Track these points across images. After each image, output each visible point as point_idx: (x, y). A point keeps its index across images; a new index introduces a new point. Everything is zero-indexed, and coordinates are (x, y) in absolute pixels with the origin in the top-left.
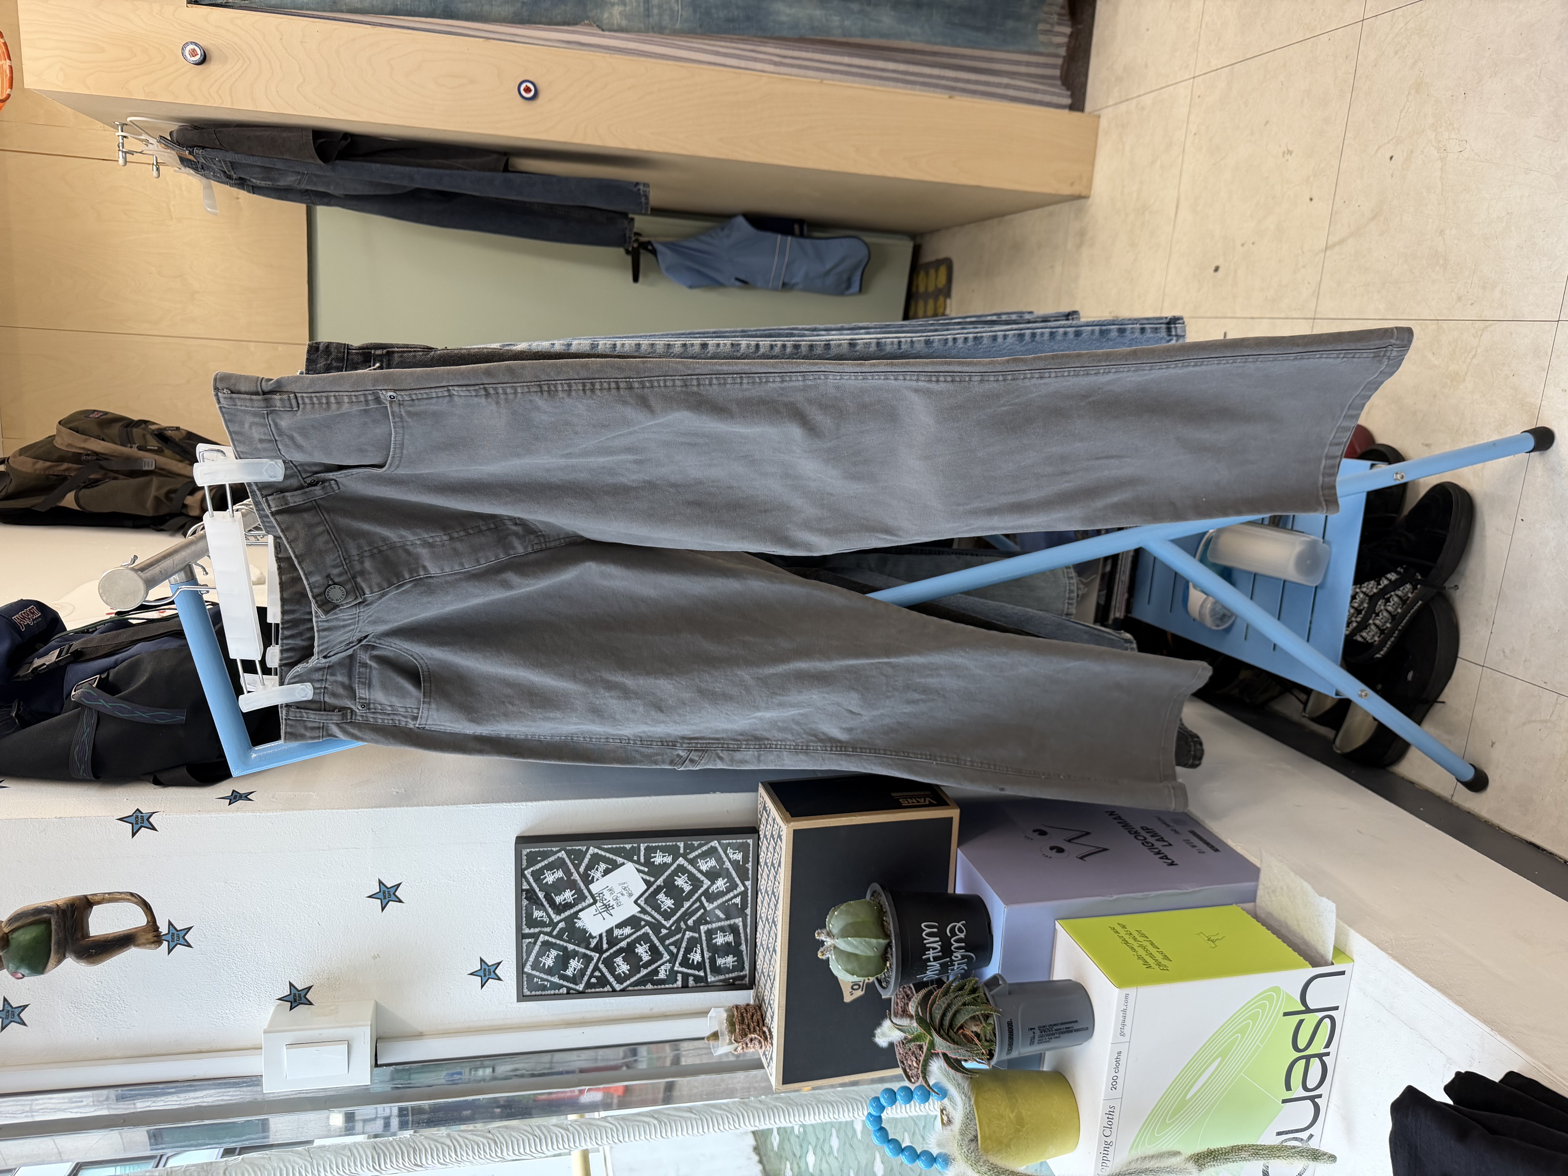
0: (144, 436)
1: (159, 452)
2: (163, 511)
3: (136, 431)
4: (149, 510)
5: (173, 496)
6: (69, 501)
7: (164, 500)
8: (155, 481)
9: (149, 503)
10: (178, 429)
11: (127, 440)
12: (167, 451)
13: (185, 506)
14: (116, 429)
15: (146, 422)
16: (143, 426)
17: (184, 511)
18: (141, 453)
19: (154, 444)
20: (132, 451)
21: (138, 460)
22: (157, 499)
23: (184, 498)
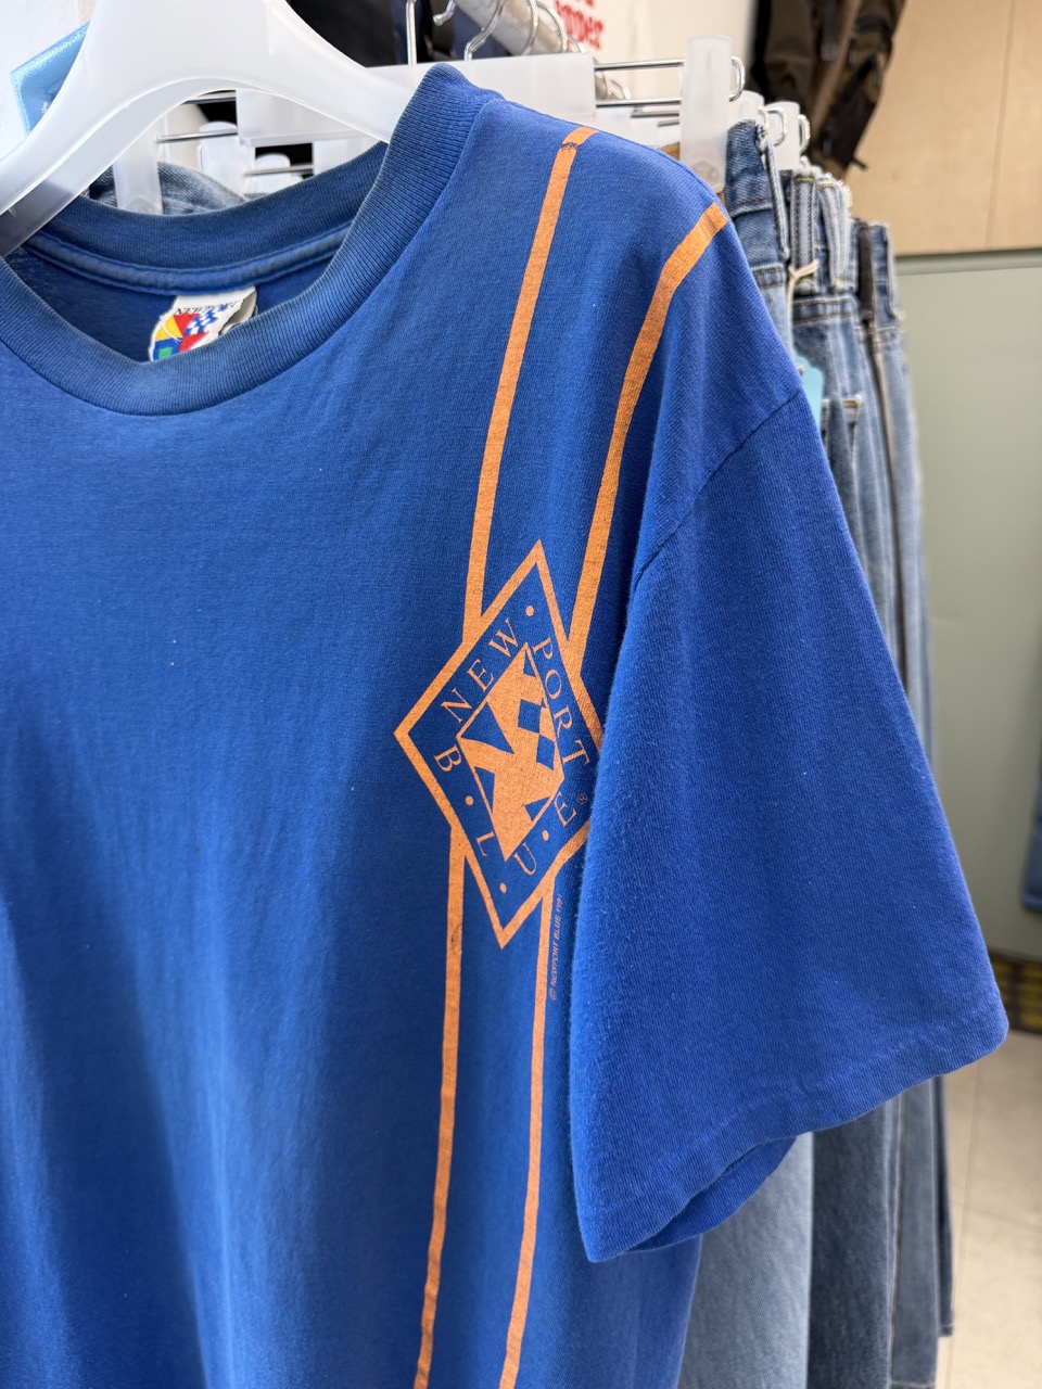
0: (868, 46)
1: (847, 65)
3: (875, 37)
4: (773, 56)
8: (807, 62)
9: (780, 57)
10: (878, 87)
11: (863, 24)
12: (847, 76)
14: (880, 11)
15: (888, 48)
16: (884, 46)
18: (845, 43)
19: (858, 58)
20: (849, 31)
21: (837, 39)
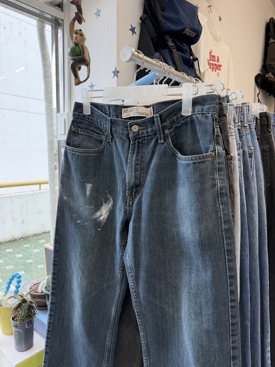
2: (267, 67)
4: (267, 63)
5: (272, 69)
6: (272, 40)
7: (270, 67)
9: (270, 63)
13: (268, 73)
17: (267, 73)
22: (271, 64)
23: (271, 72)
